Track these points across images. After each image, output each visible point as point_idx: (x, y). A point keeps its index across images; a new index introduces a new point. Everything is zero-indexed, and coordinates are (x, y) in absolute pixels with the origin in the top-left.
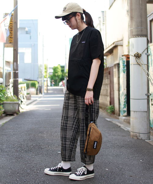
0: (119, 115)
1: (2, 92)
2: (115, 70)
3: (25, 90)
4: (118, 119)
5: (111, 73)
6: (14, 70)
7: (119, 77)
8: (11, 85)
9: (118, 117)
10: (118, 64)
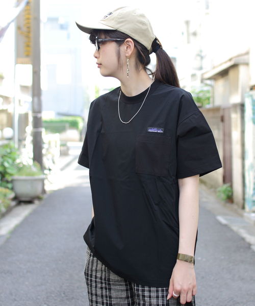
0: (243, 208)
1: (10, 158)
2: (235, 117)
3: (56, 147)
4: (242, 216)
5: (226, 118)
6: (34, 111)
7: (243, 132)
8: (29, 139)
9: (240, 211)
10: (242, 106)
